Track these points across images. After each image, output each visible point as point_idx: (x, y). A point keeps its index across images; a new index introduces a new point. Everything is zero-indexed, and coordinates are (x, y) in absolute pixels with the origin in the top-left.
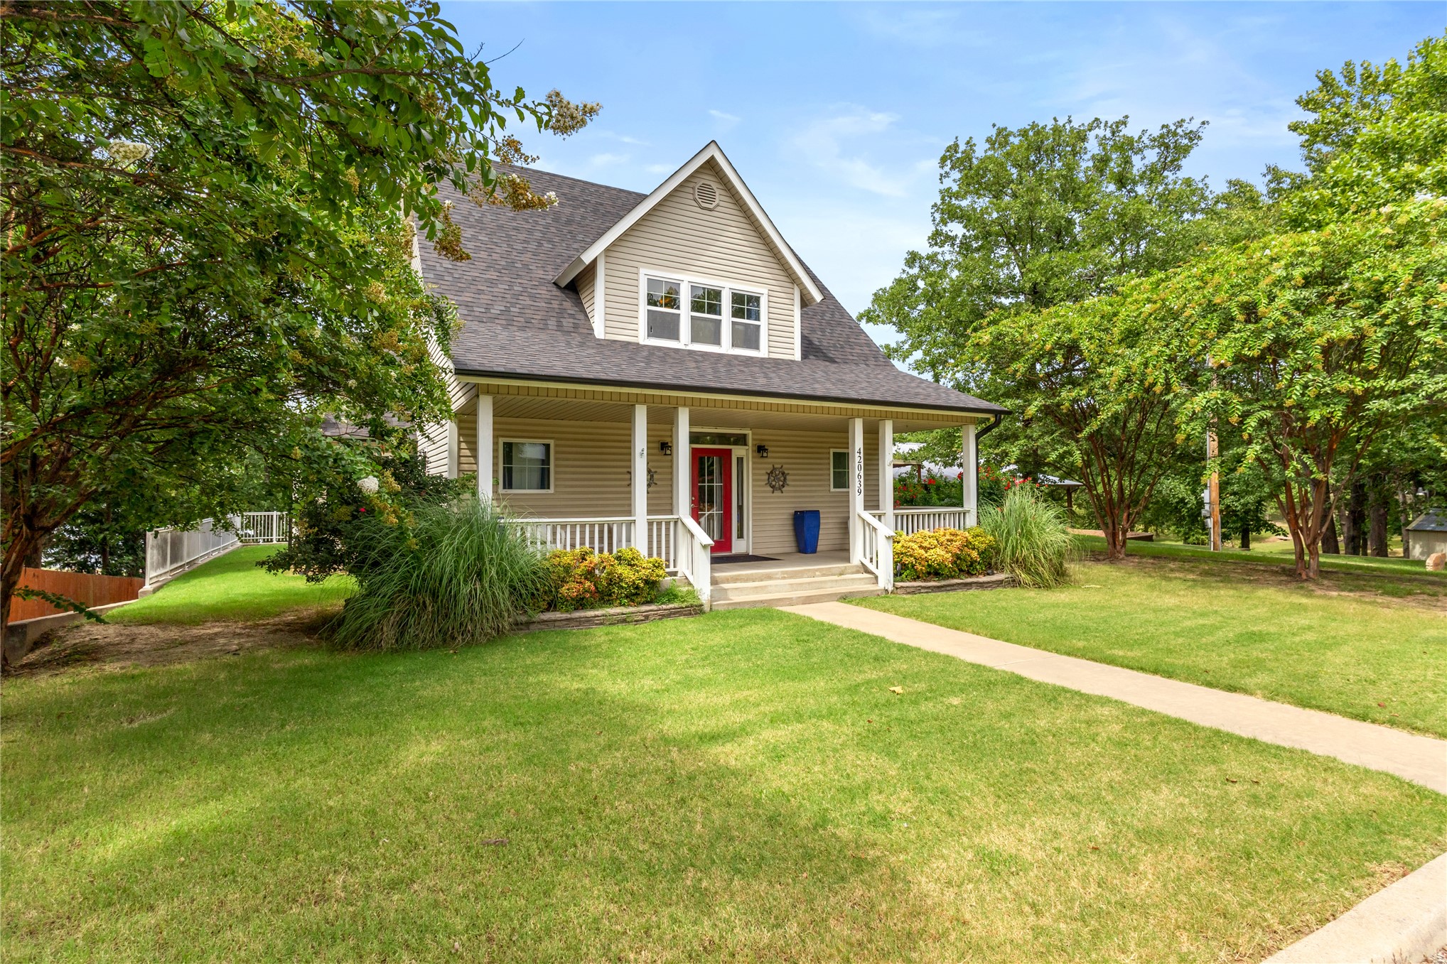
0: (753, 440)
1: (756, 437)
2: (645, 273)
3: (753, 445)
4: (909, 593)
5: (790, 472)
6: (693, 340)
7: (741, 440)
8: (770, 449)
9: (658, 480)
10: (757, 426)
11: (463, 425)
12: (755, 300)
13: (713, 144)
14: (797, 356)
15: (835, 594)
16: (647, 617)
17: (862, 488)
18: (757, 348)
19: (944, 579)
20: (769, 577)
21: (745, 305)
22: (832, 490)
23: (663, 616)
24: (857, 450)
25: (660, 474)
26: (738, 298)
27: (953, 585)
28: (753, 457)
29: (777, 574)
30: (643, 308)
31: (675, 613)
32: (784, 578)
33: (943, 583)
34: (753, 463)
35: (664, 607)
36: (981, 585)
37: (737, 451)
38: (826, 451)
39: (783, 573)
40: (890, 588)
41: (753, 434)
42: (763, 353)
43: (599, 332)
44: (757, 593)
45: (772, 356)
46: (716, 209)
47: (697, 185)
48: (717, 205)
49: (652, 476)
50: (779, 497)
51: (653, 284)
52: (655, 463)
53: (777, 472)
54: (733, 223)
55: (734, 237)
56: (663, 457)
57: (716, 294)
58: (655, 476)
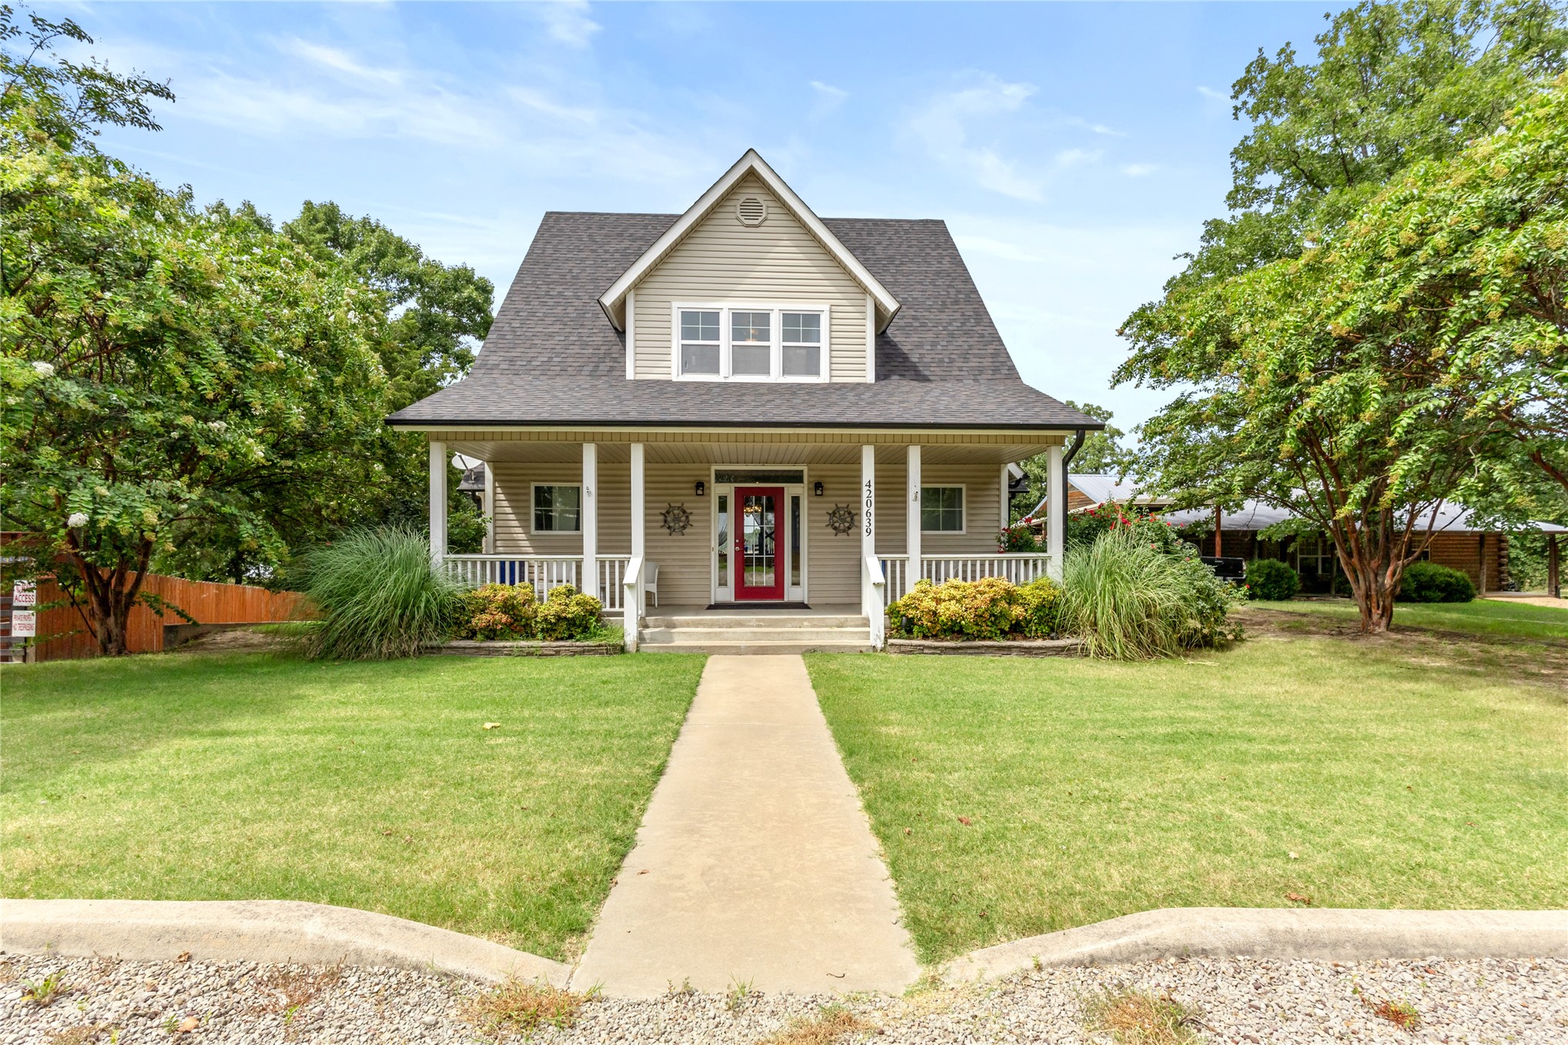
0: (809, 476)
1: (812, 473)
2: (678, 307)
3: (809, 482)
4: (904, 652)
6: (735, 372)
7: (796, 478)
8: (825, 486)
9: (695, 521)
10: (812, 460)
11: (498, 471)
12: (813, 319)
13: (751, 154)
14: (870, 377)
15: (800, 647)
16: (558, 653)
17: (873, 527)
18: (817, 373)
19: (968, 640)
20: (740, 624)
21: (801, 325)
23: (574, 653)
24: (865, 482)
25: (696, 515)
26: (789, 319)
27: (978, 648)
28: (809, 496)
29: (750, 621)
30: (677, 342)
31: (589, 651)
32: (759, 626)
33: (959, 644)
34: (809, 502)
35: (578, 643)
36: (1028, 651)
37: (791, 490)
39: (758, 620)
40: (880, 644)
41: (809, 470)
42: (823, 378)
43: (630, 375)
44: (710, 639)
45: (835, 380)
46: (764, 224)
47: (740, 202)
48: (766, 219)
49: (687, 517)
50: (843, 540)
51: (688, 317)
52: (691, 503)
53: (842, 512)
54: (785, 237)
55: (786, 251)
56: (697, 498)
57: (763, 318)
58: (691, 518)
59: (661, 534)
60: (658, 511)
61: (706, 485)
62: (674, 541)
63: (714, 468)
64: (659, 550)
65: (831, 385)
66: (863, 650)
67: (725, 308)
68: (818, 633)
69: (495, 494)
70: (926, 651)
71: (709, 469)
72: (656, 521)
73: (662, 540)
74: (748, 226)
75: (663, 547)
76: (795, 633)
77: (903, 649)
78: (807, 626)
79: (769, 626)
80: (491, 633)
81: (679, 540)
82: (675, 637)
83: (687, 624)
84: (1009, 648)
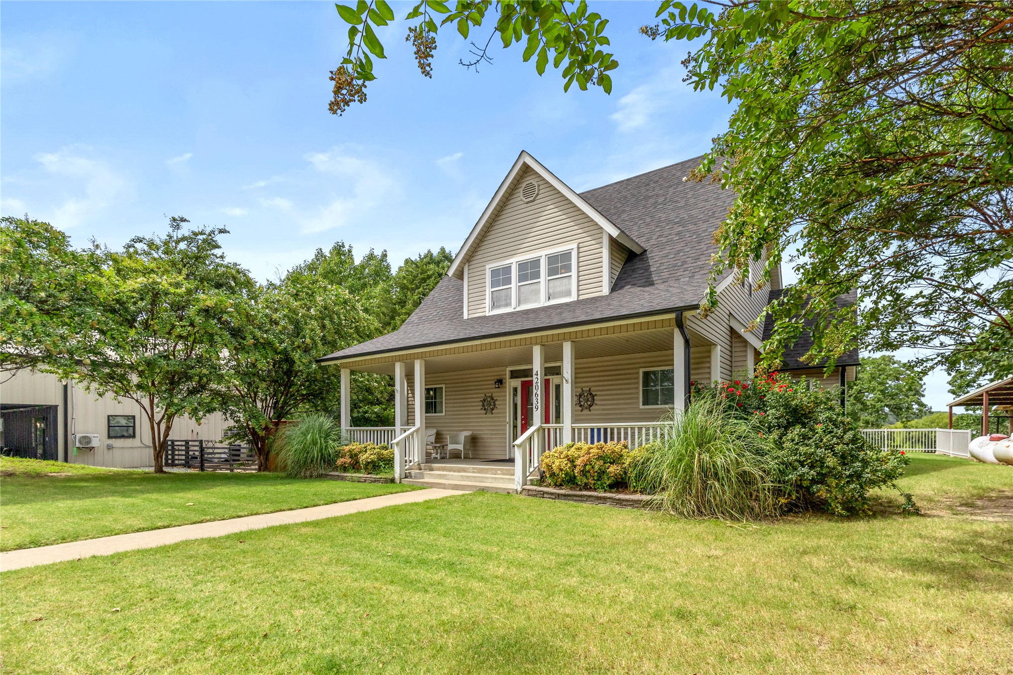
2: (489, 268)
4: (530, 495)
5: (598, 393)
6: (519, 304)
7: (558, 371)
8: (580, 375)
9: (500, 405)
12: (566, 256)
13: (524, 154)
14: (606, 290)
15: (476, 487)
16: (365, 481)
18: (569, 294)
20: (464, 470)
21: (559, 262)
22: (641, 407)
24: (534, 372)
25: (500, 400)
26: (552, 260)
29: (469, 468)
30: (489, 291)
38: (635, 371)
39: (474, 468)
42: (573, 298)
43: (465, 317)
44: (440, 478)
45: (581, 298)
46: (537, 198)
47: (523, 188)
48: (538, 195)
49: (494, 402)
50: (587, 415)
51: (495, 273)
52: (496, 394)
53: (586, 394)
54: (549, 203)
55: (551, 213)
56: (497, 389)
57: (536, 263)
58: (496, 403)
59: (480, 414)
60: (479, 400)
61: (504, 381)
62: (488, 418)
63: (509, 369)
64: (480, 424)
65: (578, 302)
66: (511, 491)
67: (513, 261)
68: (496, 478)
69: (408, 394)
70: (545, 496)
71: (506, 370)
72: (479, 406)
73: (481, 418)
74: (528, 203)
75: (482, 422)
76: (483, 477)
77: (530, 493)
78: (499, 474)
79: (479, 473)
80: (345, 469)
81: (491, 417)
82: (425, 476)
83: (439, 469)
84: (605, 498)
